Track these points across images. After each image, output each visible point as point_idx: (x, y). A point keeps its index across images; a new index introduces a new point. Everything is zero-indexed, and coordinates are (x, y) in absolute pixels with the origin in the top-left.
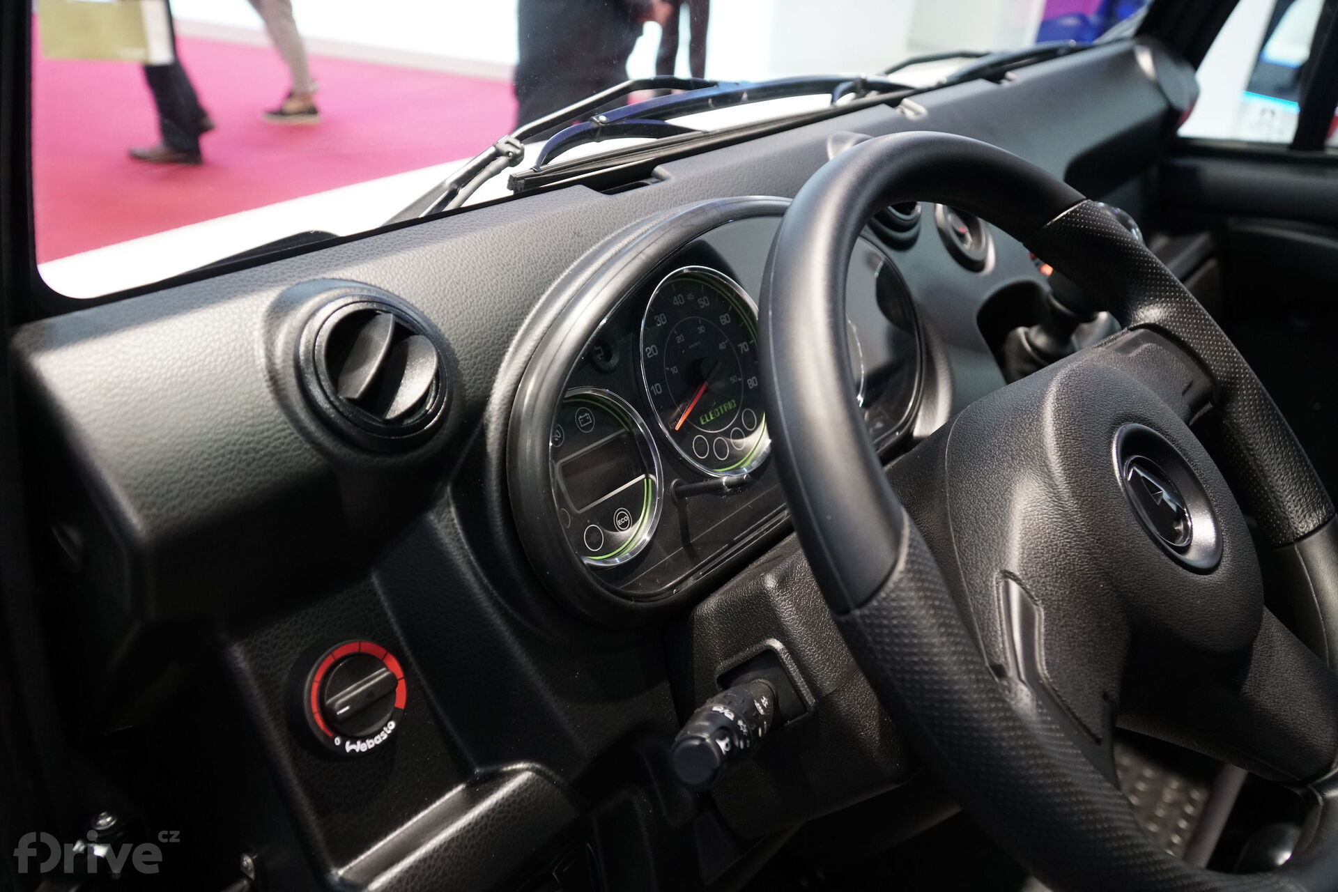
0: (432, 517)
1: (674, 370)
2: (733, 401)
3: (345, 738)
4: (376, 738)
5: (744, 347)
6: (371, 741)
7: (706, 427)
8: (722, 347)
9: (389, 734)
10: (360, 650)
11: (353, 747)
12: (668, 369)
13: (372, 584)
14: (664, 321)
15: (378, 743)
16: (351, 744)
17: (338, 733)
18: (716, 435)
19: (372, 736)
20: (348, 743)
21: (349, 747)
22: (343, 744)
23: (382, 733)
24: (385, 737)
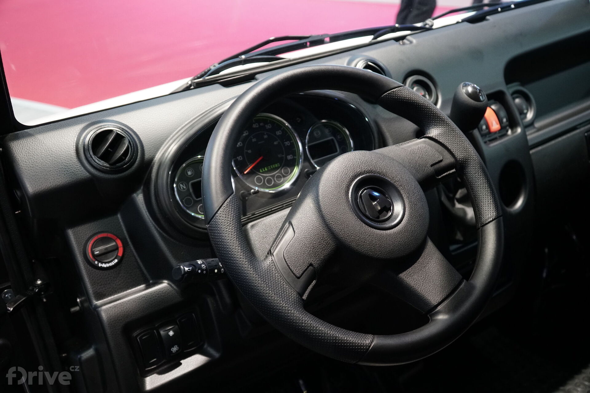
0: (135, 195)
1: (250, 151)
2: (279, 164)
3: (99, 262)
4: (110, 264)
5: (287, 143)
6: (108, 264)
7: (263, 173)
8: (275, 143)
9: (115, 263)
10: (107, 236)
11: (102, 265)
12: (246, 151)
13: (118, 217)
14: (247, 133)
15: (110, 265)
16: (101, 264)
17: (97, 260)
18: (267, 176)
19: (109, 262)
20: (100, 264)
21: (100, 265)
22: (98, 264)
23: (112, 263)
24: (113, 264)
